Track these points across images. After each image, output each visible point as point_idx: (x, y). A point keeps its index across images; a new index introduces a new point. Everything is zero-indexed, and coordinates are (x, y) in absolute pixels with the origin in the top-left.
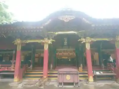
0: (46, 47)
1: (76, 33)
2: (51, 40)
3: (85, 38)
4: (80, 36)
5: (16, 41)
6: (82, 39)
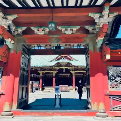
0: (54, 75)
1: (68, 68)
2: (56, 71)
3: (72, 71)
5: (39, 72)
6: (71, 71)
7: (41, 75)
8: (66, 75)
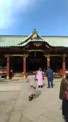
1: (42, 51)
2: (28, 55)
4: (44, 53)
5: (5, 55)
6: (45, 55)
7: (8, 60)
8: (37, 60)
